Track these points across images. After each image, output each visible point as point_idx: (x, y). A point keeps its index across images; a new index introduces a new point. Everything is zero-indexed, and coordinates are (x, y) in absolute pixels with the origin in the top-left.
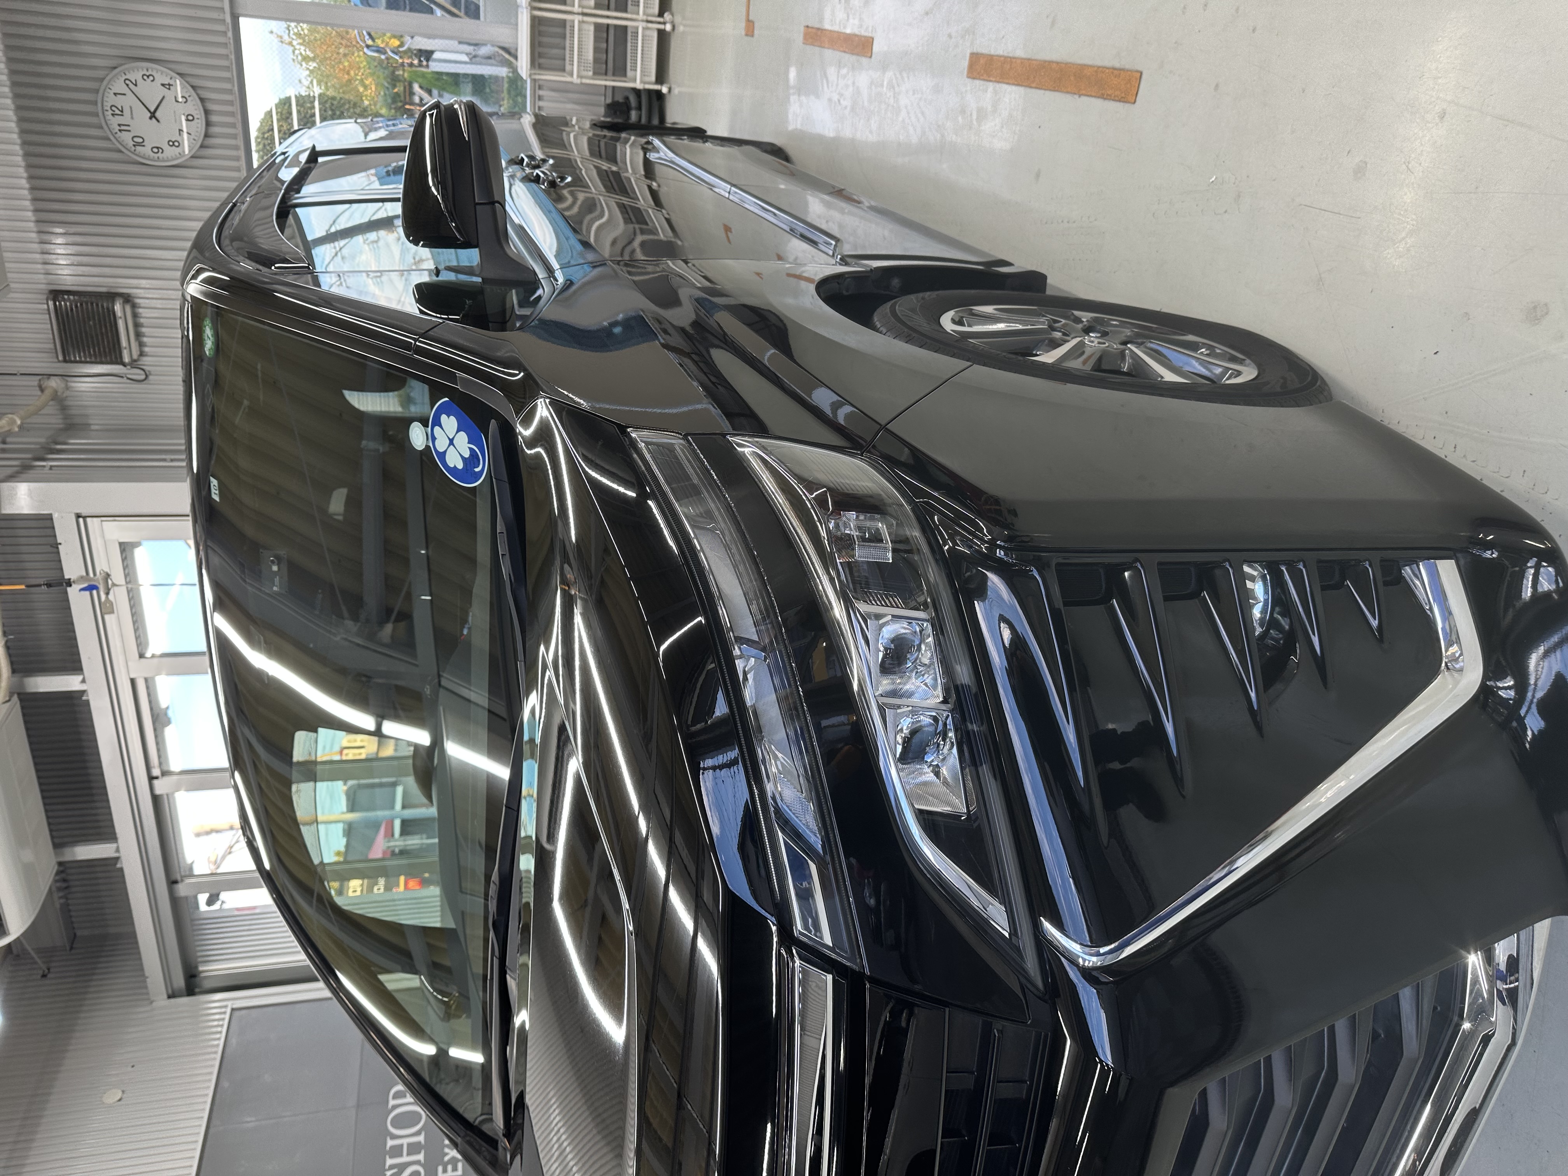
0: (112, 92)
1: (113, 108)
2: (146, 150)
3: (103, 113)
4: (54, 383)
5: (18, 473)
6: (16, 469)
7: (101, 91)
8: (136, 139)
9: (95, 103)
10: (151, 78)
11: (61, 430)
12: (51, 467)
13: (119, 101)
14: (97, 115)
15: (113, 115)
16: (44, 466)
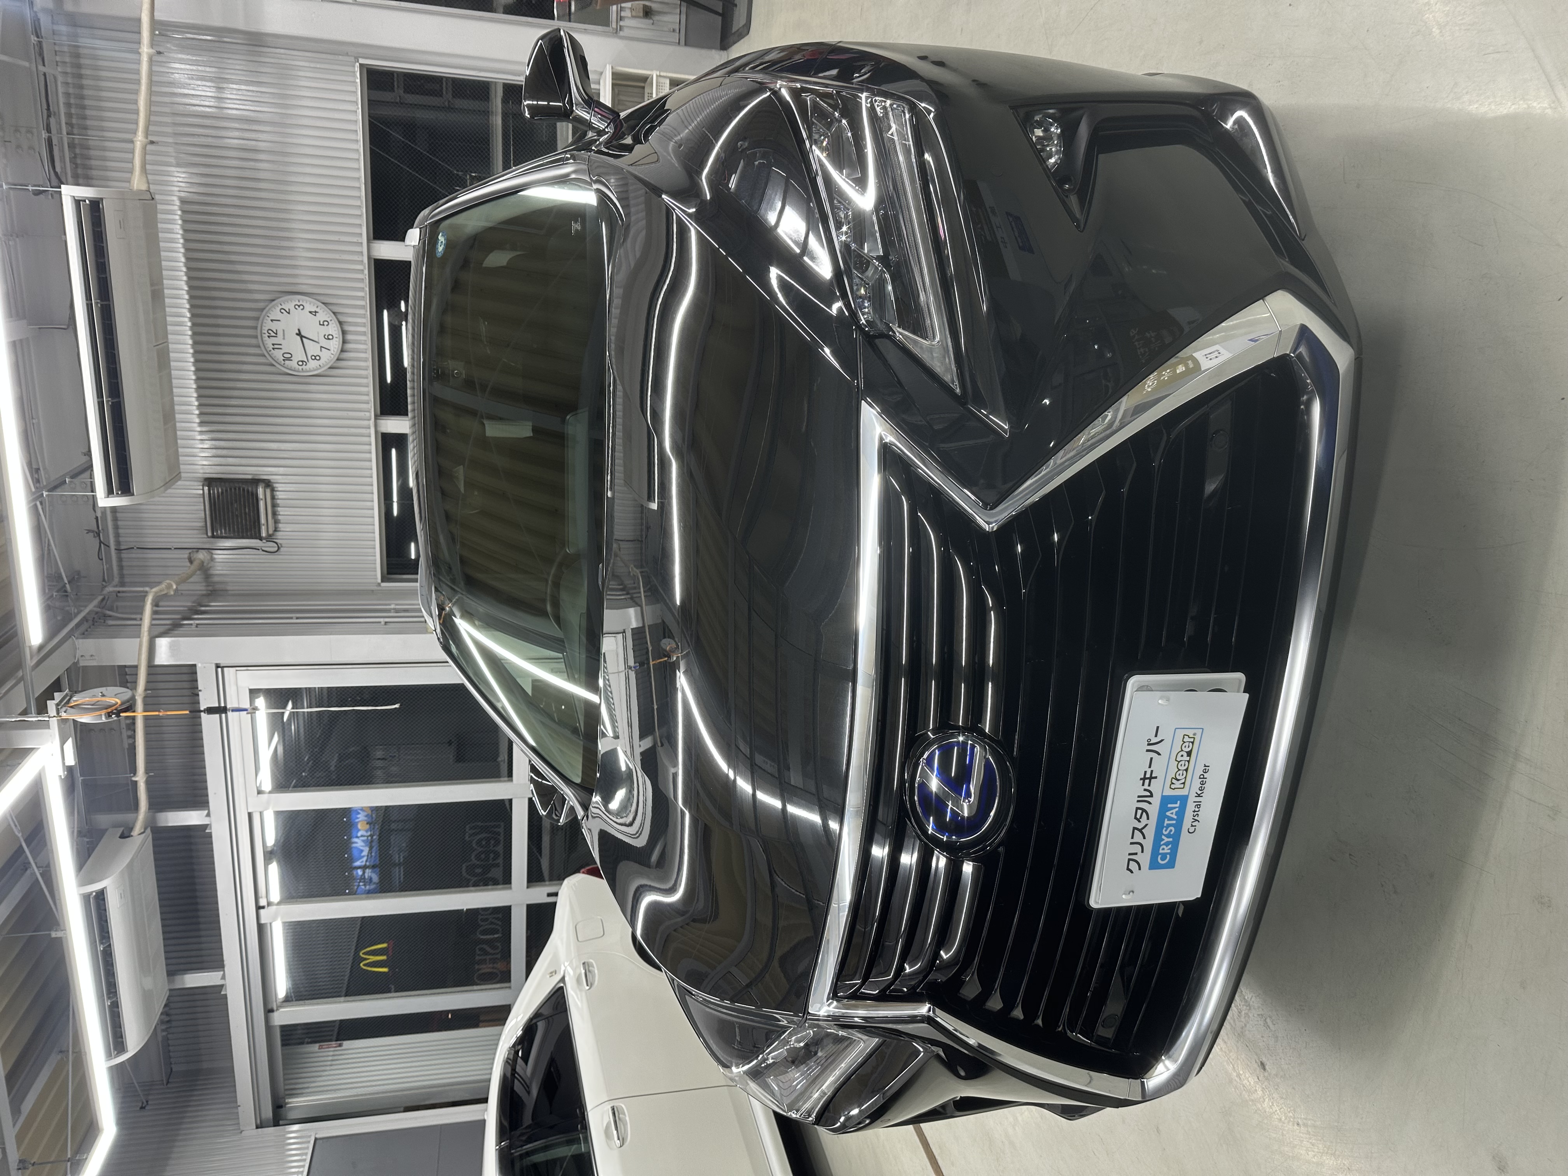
0: (269, 319)
1: (270, 332)
2: (293, 364)
3: (261, 336)
4: (201, 555)
5: (170, 630)
6: (167, 627)
7: (261, 319)
8: (285, 355)
9: (256, 328)
10: (302, 307)
11: (203, 595)
12: (197, 625)
13: (274, 326)
14: (256, 337)
15: (269, 337)
16: (191, 624)
